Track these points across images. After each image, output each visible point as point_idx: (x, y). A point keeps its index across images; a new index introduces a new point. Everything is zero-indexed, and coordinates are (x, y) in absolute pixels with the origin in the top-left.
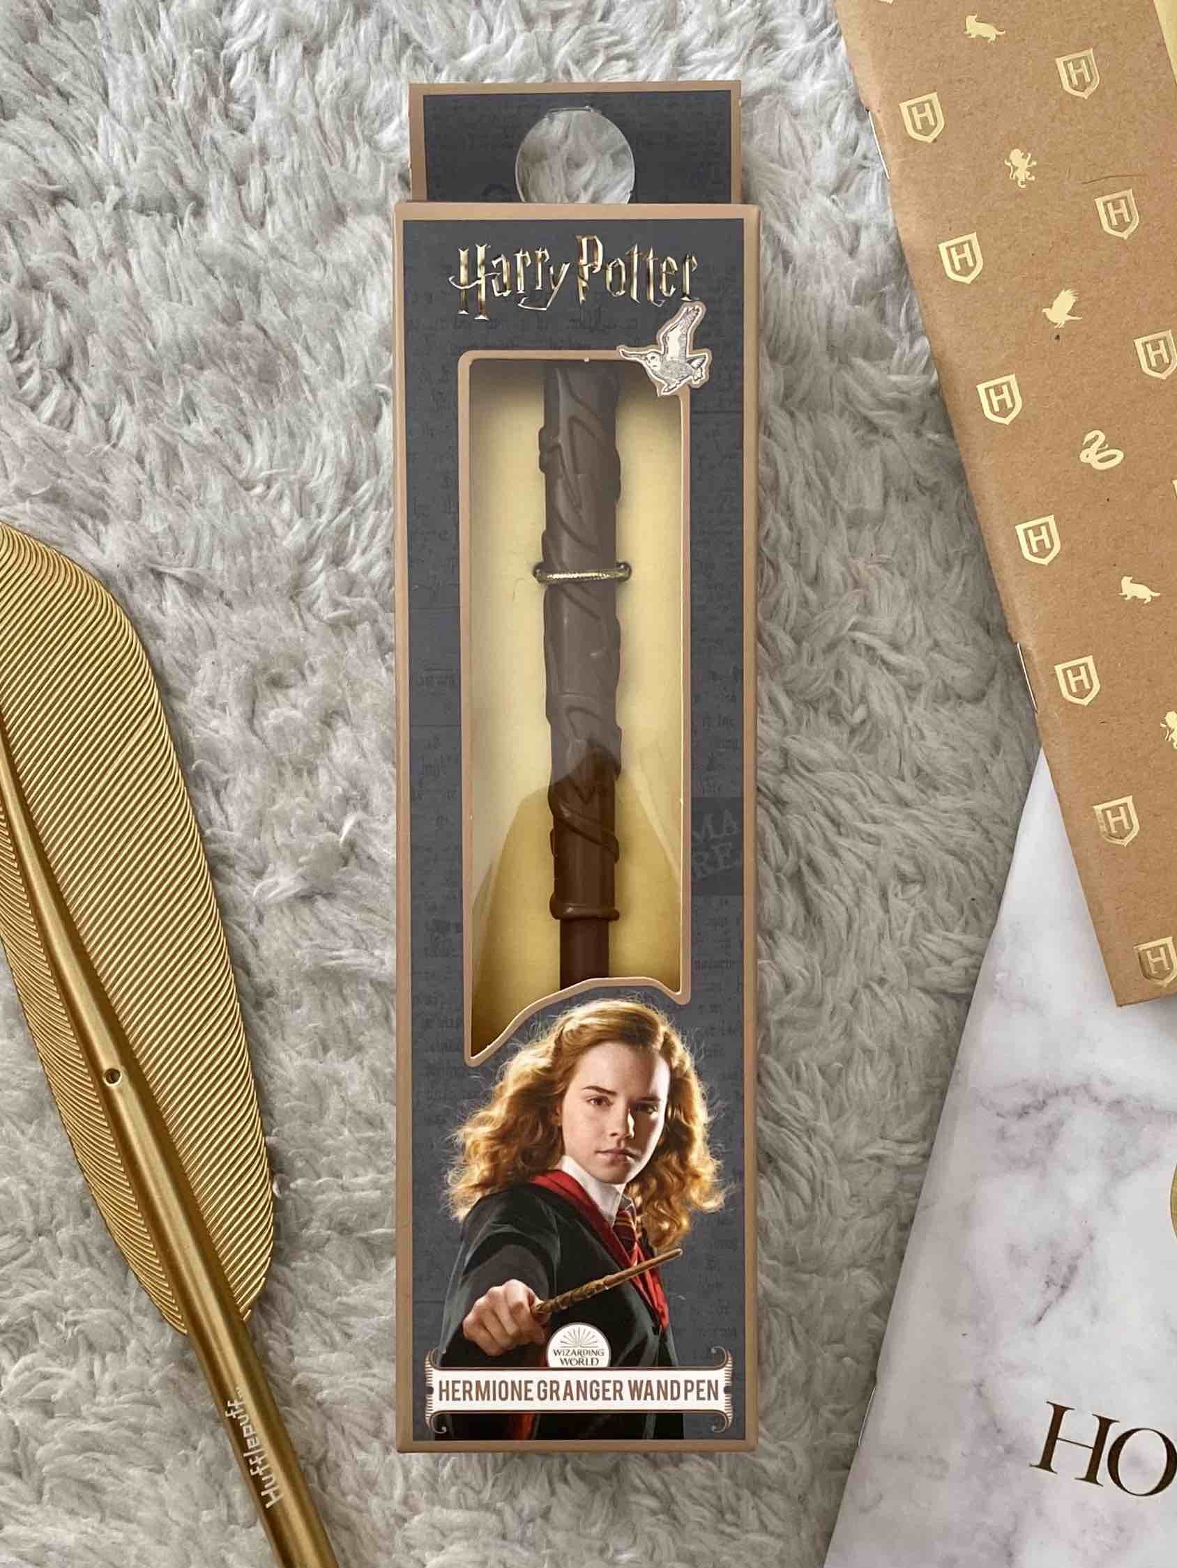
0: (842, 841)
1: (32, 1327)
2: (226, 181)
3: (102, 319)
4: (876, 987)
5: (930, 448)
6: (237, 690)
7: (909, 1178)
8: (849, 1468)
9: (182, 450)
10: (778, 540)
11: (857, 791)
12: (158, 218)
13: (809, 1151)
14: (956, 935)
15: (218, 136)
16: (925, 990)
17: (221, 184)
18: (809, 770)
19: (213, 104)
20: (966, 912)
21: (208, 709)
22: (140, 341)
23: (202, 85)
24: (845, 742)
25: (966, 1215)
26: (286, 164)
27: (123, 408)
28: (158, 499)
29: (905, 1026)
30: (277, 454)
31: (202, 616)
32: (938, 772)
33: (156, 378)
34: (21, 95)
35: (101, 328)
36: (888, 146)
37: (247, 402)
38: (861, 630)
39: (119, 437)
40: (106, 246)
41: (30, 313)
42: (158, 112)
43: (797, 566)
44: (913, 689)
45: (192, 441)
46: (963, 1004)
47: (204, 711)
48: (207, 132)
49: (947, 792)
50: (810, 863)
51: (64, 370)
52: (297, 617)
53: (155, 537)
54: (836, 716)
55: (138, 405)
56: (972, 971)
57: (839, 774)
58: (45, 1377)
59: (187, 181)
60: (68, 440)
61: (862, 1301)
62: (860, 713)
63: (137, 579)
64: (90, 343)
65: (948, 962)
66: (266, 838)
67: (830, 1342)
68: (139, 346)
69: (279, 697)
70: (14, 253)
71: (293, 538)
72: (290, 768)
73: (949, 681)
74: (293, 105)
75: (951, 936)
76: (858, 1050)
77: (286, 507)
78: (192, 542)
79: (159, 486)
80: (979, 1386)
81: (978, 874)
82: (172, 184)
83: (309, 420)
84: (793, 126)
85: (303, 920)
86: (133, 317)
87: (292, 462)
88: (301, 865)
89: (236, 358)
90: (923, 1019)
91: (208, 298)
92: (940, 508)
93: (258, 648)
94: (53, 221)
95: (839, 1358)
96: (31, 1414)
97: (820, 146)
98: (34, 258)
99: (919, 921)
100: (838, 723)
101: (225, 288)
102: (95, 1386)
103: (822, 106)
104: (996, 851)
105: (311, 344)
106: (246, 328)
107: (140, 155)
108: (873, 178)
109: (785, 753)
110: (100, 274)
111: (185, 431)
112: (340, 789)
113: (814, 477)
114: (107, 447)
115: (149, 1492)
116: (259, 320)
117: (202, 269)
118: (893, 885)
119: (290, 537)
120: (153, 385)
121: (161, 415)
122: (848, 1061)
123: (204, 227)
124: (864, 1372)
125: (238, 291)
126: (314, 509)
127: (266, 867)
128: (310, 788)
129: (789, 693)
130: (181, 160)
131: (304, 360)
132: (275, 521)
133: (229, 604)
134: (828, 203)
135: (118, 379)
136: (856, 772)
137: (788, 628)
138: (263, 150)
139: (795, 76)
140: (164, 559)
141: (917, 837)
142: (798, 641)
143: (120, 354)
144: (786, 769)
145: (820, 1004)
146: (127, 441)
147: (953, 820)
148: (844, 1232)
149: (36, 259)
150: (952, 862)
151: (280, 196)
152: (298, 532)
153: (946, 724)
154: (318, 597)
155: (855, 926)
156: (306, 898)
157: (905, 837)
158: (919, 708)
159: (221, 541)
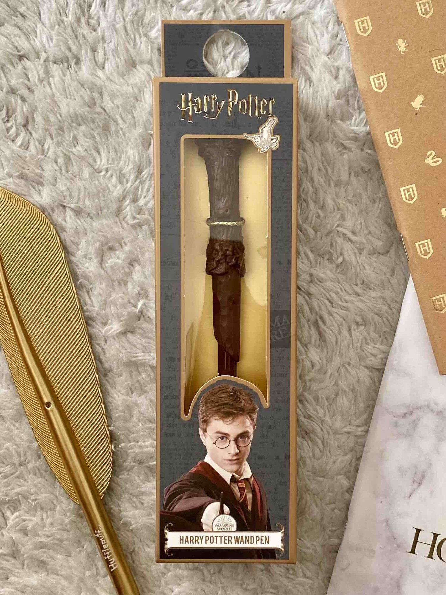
0: (333, 310)
1: (19, 501)
2: (89, 50)
3: (40, 106)
4: (347, 366)
5: (367, 156)
6: (96, 253)
7: (359, 440)
8: (337, 552)
9: (72, 157)
10: (307, 192)
11: (339, 290)
12: (61, 65)
13: (322, 430)
14: (378, 346)
15: (85, 33)
16: (366, 367)
17: (86, 52)
18: (320, 282)
19: (83, 20)
20: (382, 337)
21: (84, 259)
22: (55, 114)
23: (78, 12)
24: (334, 271)
25: (382, 455)
26: (112, 44)
27: (49, 141)
28: (63, 177)
29: (358, 381)
30: (110, 159)
31: (81, 223)
32: (371, 283)
33: (62, 129)
34: (6, 16)
35: (39, 109)
36: (350, 38)
37: (98, 139)
38: (341, 227)
39: (47, 153)
40: (41, 76)
41: (12, 104)
42: (61, 23)
43: (314, 202)
44: (361, 250)
45: (76, 154)
46: (381, 373)
47: (83, 261)
48: (80, 31)
49: (374, 290)
50: (321, 318)
51: (25, 126)
52: (119, 223)
53: (62, 192)
54: (331, 260)
55: (55, 140)
56: (384, 360)
57: (332, 283)
58: (24, 520)
59: (73, 51)
60: (27, 154)
61: (342, 488)
62: (340, 260)
63: (55, 209)
64: (35, 115)
65: (375, 356)
66: (108, 310)
67: (330, 503)
68: (54, 117)
69: (112, 254)
70: (5, 80)
71: (117, 192)
72: (116, 282)
73: (375, 247)
74: (115, 21)
75: (376, 346)
76: (341, 391)
77: (114, 179)
78: (77, 194)
79: (64, 172)
80: (387, 522)
81: (386, 322)
82: (67, 52)
83: (123, 146)
84: (312, 28)
85: (123, 342)
86: (52, 105)
87: (116, 162)
88: (122, 321)
89: (93, 121)
90: (365, 378)
91: (82, 97)
92: (371, 179)
93: (103, 235)
94: (20, 67)
95: (333, 510)
96: (19, 535)
97: (323, 36)
98: (13, 81)
99: (364, 341)
100: (331, 263)
101: (89, 93)
102: (44, 523)
103: (324, 20)
104: (393, 313)
105: (123, 116)
106: (97, 109)
107: (54, 41)
108: (344, 48)
109: (311, 275)
110: (39, 88)
111: (74, 150)
112: (137, 291)
113: (322, 167)
114: (43, 157)
115: (65, 564)
116: (103, 105)
117: (80, 86)
118: (354, 326)
119: (116, 192)
120: (60, 132)
121: (64, 144)
122: (337, 395)
123: (80, 69)
124: (343, 515)
125: (94, 94)
126: (125, 181)
127: (108, 321)
128: (125, 291)
129: (312, 251)
130: (70, 42)
131: (120, 121)
132: (109, 185)
133: (92, 218)
134: (326, 58)
135: (47, 130)
136: (339, 283)
137: (312, 226)
138: (103, 38)
139: (314, 7)
140: (66, 201)
141: (362, 307)
142: (316, 231)
143: (47, 120)
144: (311, 281)
145: (325, 373)
146: (50, 154)
147: (377, 301)
148: (335, 462)
149: (13, 82)
150: (377, 318)
151: (111, 56)
152: (119, 190)
153: (375, 264)
154: (127, 215)
155: (339, 342)
156: (124, 333)
157: (358, 307)
158: (363, 258)
159: (89, 193)
